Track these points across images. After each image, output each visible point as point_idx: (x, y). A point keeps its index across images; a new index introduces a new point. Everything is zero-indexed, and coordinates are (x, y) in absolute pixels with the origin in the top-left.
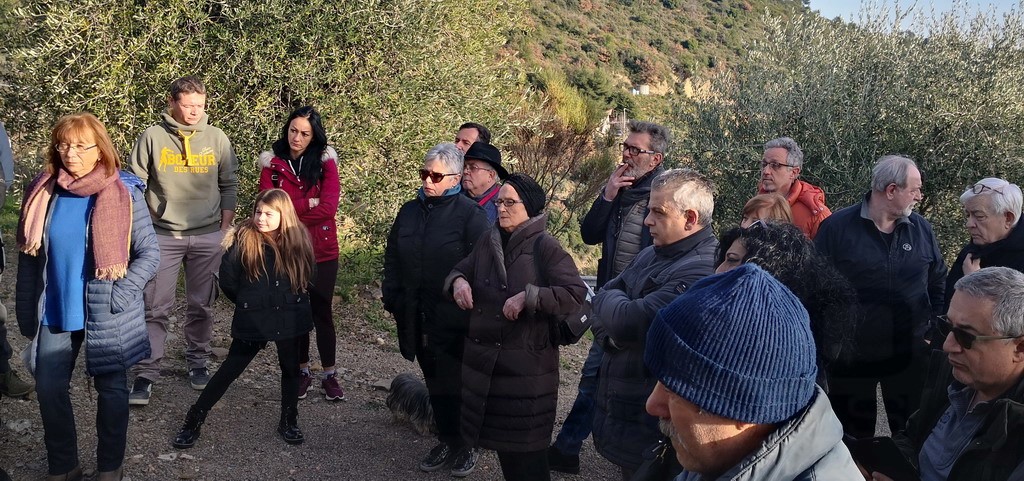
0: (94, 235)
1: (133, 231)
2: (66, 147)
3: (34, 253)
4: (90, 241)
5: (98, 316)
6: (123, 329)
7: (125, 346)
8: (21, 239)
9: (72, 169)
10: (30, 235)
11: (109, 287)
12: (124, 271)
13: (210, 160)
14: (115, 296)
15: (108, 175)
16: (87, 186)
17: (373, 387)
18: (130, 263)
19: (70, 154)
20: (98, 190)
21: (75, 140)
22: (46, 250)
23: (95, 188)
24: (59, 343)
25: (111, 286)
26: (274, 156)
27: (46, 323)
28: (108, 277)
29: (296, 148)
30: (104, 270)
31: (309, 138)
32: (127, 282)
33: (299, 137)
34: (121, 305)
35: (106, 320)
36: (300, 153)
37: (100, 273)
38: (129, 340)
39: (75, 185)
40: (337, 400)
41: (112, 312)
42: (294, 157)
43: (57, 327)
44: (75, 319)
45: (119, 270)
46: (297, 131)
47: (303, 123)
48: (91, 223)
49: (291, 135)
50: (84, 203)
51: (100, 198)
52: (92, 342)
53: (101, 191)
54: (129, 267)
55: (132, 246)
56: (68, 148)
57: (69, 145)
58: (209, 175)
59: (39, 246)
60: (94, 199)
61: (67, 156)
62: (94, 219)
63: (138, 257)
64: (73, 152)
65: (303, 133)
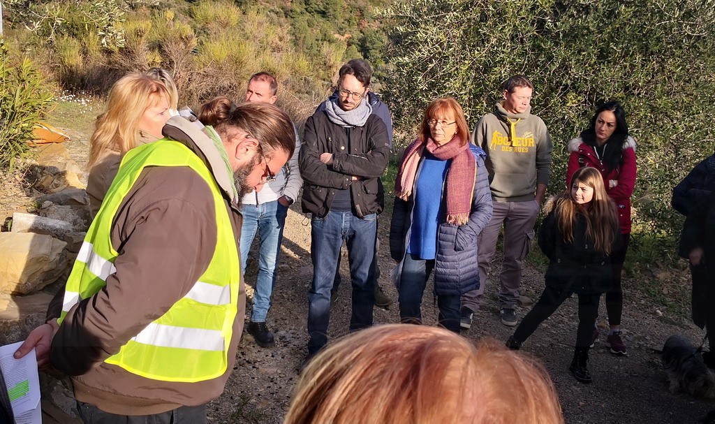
0: (448, 189)
1: (475, 190)
2: (434, 122)
3: (405, 199)
4: (445, 193)
5: (446, 251)
6: (462, 263)
7: (462, 277)
8: (398, 188)
9: (437, 139)
10: (405, 185)
11: (455, 230)
12: (467, 219)
13: (530, 142)
14: (458, 238)
15: (461, 145)
16: (446, 152)
17: (652, 350)
18: (470, 214)
19: (437, 128)
20: (453, 156)
21: (442, 117)
22: (414, 198)
23: (451, 154)
24: (417, 267)
25: (456, 229)
26: (582, 142)
27: (409, 252)
28: (454, 223)
29: (602, 137)
30: (453, 217)
31: (612, 129)
32: (468, 228)
33: (605, 127)
34: (462, 245)
35: (451, 255)
36: (605, 140)
37: (450, 218)
38: (465, 273)
39: (438, 151)
40: (620, 355)
41: (455, 249)
42: (599, 144)
43: (416, 256)
44: (429, 251)
45: (463, 218)
46: (603, 122)
47: (609, 116)
48: (446, 180)
49: (598, 125)
50: (442, 165)
51: (454, 162)
52: (439, 269)
53: (455, 157)
54: (470, 217)
55: (473, 201)
56: (436, 123)
57: (437, 121)
58: (528, 155)
59: (409, 194)
60: (450, 162)
61: (435, 129)
62: (449, 177)
63: (477, 210)
64: (439, 126)
65: (609, 124)
